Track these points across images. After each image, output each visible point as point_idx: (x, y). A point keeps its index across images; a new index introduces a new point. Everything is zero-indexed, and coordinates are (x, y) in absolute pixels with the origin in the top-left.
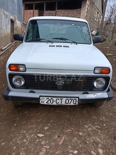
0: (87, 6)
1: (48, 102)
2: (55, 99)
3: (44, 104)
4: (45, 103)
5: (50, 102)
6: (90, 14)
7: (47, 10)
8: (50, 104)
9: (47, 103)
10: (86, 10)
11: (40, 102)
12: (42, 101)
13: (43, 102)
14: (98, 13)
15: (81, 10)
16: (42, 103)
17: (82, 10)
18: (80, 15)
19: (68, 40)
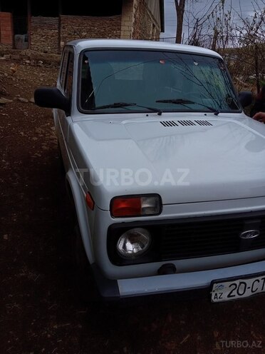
0: (134, 10)
1: (231, 292)
2: (249, 282)
3: (221, 300)
4: (225, 297)
5: (238, 292)
6: (140, 29)
7: (35, 14)
8: (237, 296)
9: (229, 296)
10: (133, 20)
11: (213, 297)
12: (216, 294)
13: (219, 296)
14: (154, 26)
15: (121, 20)
16: (215, 300)
17: (125, 18)
18: (120, 29)
19: (193, 103)
